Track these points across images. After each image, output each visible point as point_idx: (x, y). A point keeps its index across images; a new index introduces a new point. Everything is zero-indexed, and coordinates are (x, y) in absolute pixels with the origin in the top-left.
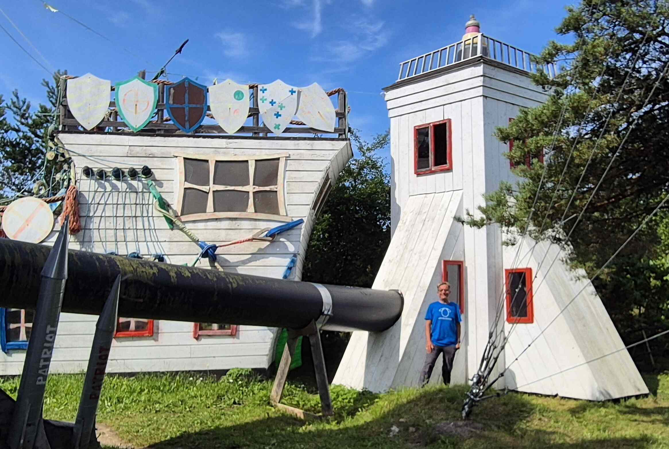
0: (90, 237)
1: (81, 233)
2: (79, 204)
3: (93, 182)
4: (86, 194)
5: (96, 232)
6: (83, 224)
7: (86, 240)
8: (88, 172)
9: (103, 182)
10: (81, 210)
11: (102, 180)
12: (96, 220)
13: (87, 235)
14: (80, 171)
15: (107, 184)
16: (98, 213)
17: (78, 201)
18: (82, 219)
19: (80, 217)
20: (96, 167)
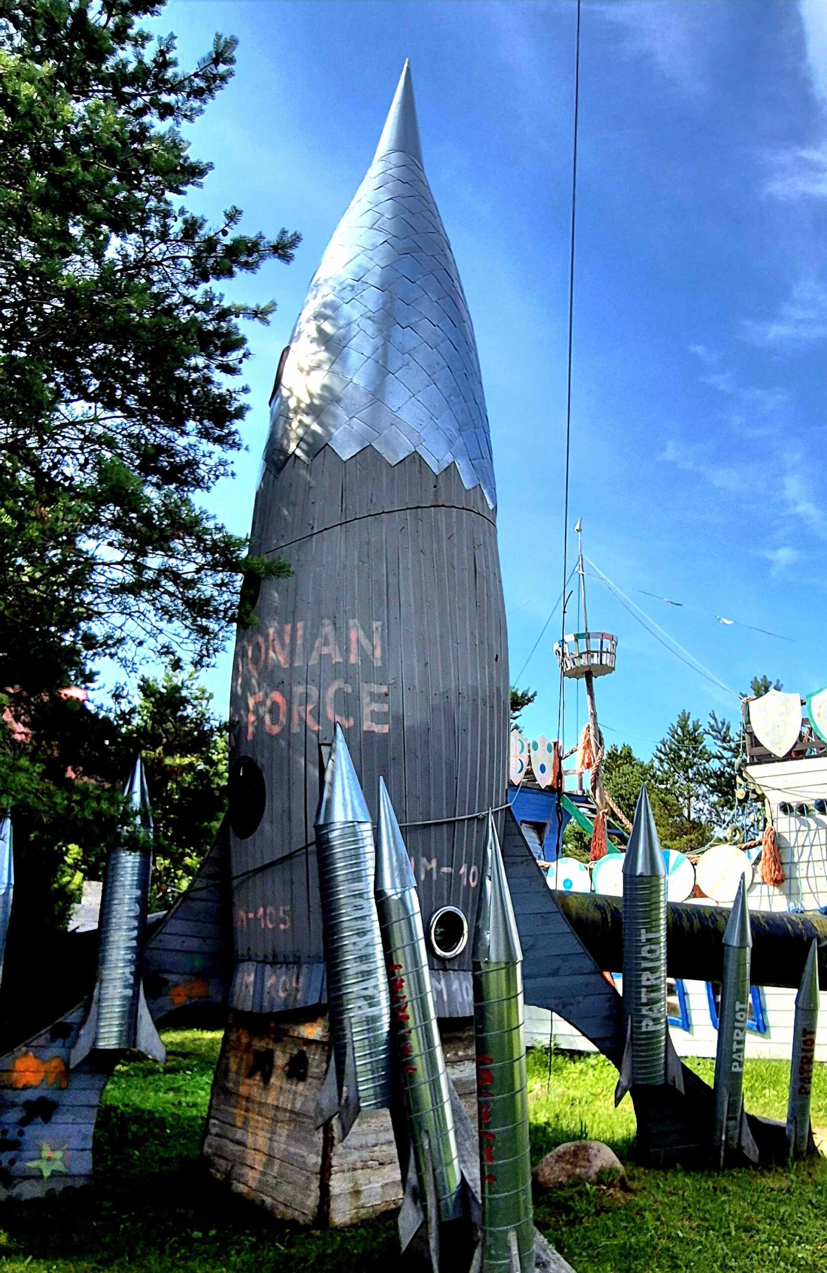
0: (798, 888)
1: (786, 883)
2: (779, 848)
3: (793, 819)
4: (786, 836)
5: (804, 881)
6: (787, 873)
7: (793, 891)
8: (785, 808)
9: (805, 818)
10: (782, 856)
11: (804, 815)
12: (803, 866)
13: (793, 886)
14: (775, 808)
15: (810, 820)
16: (805, 858)
17: (778, 844)
18: (785, 866)
19: (782, 864)
20: (793, 800)
